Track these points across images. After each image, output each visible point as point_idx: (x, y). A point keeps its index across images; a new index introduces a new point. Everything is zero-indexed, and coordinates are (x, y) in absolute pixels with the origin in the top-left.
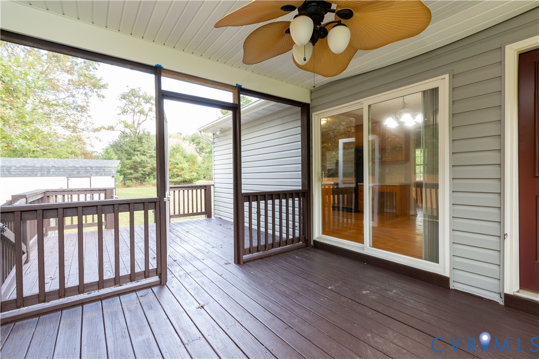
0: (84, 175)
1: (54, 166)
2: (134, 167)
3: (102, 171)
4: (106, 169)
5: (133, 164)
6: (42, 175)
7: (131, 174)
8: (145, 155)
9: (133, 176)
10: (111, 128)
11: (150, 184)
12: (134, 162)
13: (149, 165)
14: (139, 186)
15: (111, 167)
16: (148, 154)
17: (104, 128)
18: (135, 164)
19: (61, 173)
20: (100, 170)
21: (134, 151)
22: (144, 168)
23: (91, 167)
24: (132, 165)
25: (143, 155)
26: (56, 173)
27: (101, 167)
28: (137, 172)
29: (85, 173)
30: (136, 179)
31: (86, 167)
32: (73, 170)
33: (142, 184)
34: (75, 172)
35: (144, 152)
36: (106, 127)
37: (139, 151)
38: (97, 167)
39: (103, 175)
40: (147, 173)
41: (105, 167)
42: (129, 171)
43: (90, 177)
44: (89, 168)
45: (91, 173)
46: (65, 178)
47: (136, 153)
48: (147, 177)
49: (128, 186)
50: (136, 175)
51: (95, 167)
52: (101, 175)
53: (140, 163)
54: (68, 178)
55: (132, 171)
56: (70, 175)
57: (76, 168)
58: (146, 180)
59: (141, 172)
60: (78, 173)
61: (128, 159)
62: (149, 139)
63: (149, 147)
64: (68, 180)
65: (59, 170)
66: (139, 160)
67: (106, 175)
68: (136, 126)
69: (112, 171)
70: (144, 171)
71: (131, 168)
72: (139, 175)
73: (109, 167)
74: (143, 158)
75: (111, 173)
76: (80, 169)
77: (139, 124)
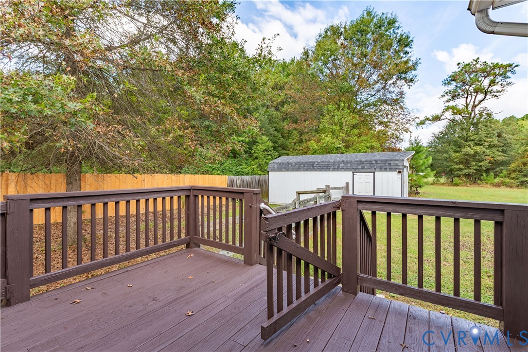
0: (368, 170)
1: (343, 161)
2: (465, 161)
3: (387, 165)
4: (391, 162)
5: (463, 157)
6: (334, 170)
7: (461, 170)
8: (482, 145)
9: (463, 172)
10: (437, 118)
11: (487, 183)
12: (465, 155)
13: (487, 157)
14: (472, 186)
15: (398, 160)
16: (486, 144)
17: (428, 119)
18: (466, 157)
19: (348, 167)
20: (385, 163)
21: (466, 141)
22: (481, 161)
23: (376, 161)
24: (462, 159)
25: (479, 145)
26: (344, 167)
27: (387, 160)
28: (469, 168)
29: (370, 167)
30: (468, 176)
31: (370, 161)
32: (359, 165)
33: (475, 183)
34: (360, 167)
35: (480, 141)
36: (431, 118)
37: (472, 140)
38: (382, 161)
39: (388, 169)
40: (484, 169)
41: (391, 160)
42: (457, 167)
43: (374, 173)
44: (374, 162)
45: (376, 167)
46: (351, 173)
47: (467, 143)
48: (484, 174)
49: (456, 185)
50: (467, 171)
51: (379, 160)
52: (386, 170)
53: (474, 156)
54: (353, 172)
55: (461, 166)
56: (355, 169)
57: (361, 162)
58: (482, 177)
59: (475, 168)
60: (363, 167)
61: (456, 152)
62: (488, 124)
63: (488, 134)
64: (353, 175)
65: (347, 165)
66: (472, 152)
67: (391, 170)
68: (470, 109)
69: (399, 164)
70: (481, 166)
71: (461, 163)
72: (472, 171)
73: (396, 160)
74: (478, 148)
75: (397, 167)
76: (365, 163)
77: (474, 106)
